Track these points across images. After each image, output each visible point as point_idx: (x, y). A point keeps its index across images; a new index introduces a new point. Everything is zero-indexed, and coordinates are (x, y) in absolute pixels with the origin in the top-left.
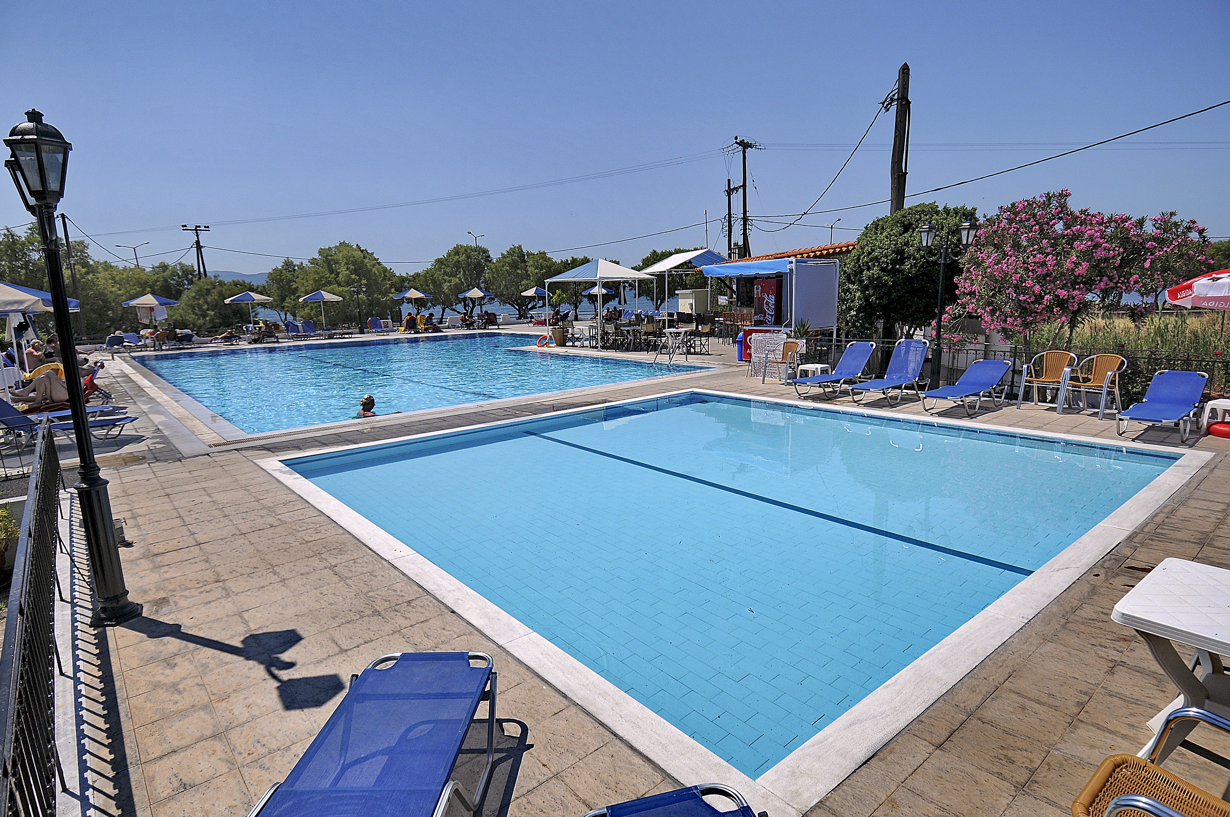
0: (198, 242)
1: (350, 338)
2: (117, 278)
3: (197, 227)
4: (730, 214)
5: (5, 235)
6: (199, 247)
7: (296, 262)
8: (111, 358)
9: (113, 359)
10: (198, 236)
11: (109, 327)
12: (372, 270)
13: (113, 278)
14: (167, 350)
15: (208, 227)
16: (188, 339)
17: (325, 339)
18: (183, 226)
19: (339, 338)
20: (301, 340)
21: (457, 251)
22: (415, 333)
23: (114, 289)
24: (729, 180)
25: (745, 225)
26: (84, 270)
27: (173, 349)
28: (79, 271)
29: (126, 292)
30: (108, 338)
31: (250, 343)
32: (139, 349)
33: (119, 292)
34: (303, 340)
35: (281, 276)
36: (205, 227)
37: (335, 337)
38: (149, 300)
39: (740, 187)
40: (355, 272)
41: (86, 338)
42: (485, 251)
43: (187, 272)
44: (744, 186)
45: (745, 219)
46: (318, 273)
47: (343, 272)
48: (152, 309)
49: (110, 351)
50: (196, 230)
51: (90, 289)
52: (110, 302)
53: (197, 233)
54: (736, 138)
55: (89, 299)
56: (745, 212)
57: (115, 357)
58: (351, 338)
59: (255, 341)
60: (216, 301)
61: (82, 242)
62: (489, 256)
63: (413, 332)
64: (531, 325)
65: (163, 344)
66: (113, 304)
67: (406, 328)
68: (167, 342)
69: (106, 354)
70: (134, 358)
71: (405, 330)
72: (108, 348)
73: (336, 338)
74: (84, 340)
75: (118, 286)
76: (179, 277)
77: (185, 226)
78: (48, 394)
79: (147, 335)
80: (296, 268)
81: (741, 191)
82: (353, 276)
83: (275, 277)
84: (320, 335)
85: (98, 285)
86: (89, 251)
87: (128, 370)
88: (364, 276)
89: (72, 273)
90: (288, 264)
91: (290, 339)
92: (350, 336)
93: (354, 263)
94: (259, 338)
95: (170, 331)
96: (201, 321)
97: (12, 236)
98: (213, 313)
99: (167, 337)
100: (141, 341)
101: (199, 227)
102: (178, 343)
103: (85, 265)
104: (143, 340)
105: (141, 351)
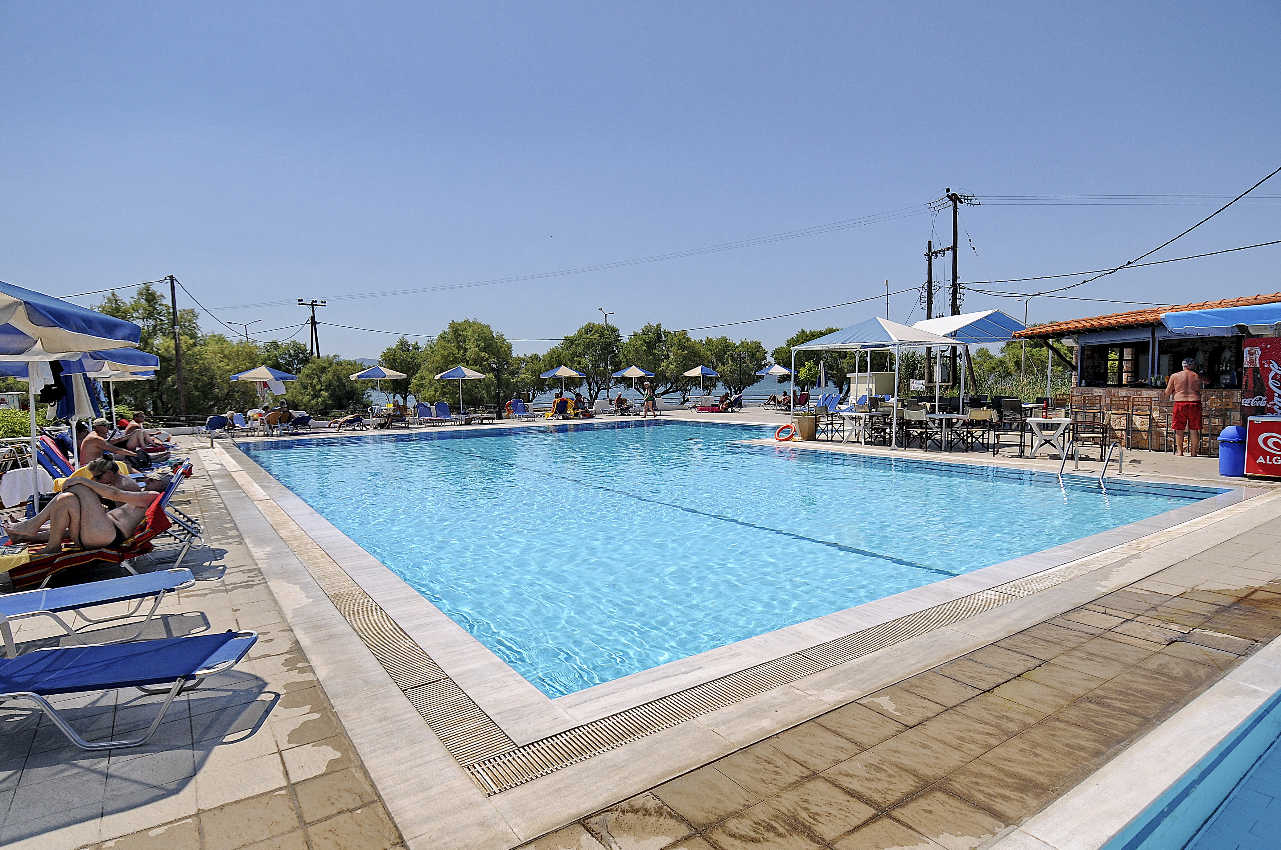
0: (313, 318)
1: (490, 424)
2: (226, 352)
3: (313, 301)
4: (930, 283)
5: (108, 298)
6: (314, 323)
7: (411, 342)
8: (209, 445)
9: (212, 445)
10: (313, 311)
11: (212, 406)
12: (501, 347)
13: (222, 352)
14: (277, 435)
15: (325, 302)
16: (303, 421)
17: (462, 425)
18: (299, 300)
19: (479, 424)
20: (433, 426)
21: (589, 329)
22: (564, 419)
23: (221, 364)
24: (930, 242)
25: (955, 293)
26: (191, 342)
27: (285, 435)
28: (186, 342)
29: (235, 368)
30: (208, 419)
31: (375, 428)
32: (245, 434)
33: (228, 367)
34: (436, 426)
35: (394, 356)
36: (322, 302)
37: (473, 422)
38: (262, 373)
39: (948, 249)
40: (484, 349)
41: (184, 418)
42: (614, 330)
43: (299, 349)
44: (954, 248)
45: (955, 287)
46: (445, 348)
47: (472, 349)
48: (265, 384)
49: (210, 435)
50: (312, 305)
51: (196, 362)
52: (216, 378)
53: (313, 308)
54: (948, 190)
55: (194, 374)
56: (955, 278)
57: (215, 443)
58: (492, 424)
59: (382, 426)
60: (330, 380)
61: (192, 311)
62: (619, 336)
63: (561, 418)
64: (694, 411)
65: (274, 427)
66: (219, 381)
67: (556, 413)
68: (279, 425)
69: (204, 439)
70: (239, 446)
71: (553, 416)
72: (208, 431)
73: (474, 424)
74: (182, 421)
75: (227, 361)
76: (290, 356)
77: (302, 300)
78: (75, 531)
79: (255, 416)
80: (411, 348)
81: (950, 254)
82: (483, 354)
83: (388, 357)
84: (456, 420)
85: (206, 359)
86: (199, 322)
87: (231, 464)
88: (494, 355)
89: (176, 344)
90: (403, 344)
91: (420, 424)
92: (491, 421)
93: (485, 339)
94: (386, 423)
95: (284, 412)
96: (313, 402)
97: (116, 301)
98: (327, 394)
99: (280, 419)
100: (247, 423)
101: (316, 301)
102: (291, 428)
103: (193, 336)
104: (250, 422)
105: (247, 436)
